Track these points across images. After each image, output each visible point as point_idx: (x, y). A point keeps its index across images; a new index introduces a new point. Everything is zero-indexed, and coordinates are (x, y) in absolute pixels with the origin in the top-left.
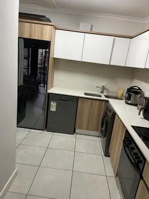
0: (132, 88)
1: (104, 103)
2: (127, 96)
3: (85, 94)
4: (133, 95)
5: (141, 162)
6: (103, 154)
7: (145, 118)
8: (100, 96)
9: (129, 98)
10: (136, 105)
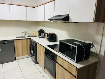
0: (40, 30)
1: (28, 40)
2: (39, 34)
3: (17, 37)
4: (41, 33)
5: (55, 57)
6: (35, 64)
7: (49, 42)
8: (25, 37)
9: (40, 35)
10: (44, 37)
